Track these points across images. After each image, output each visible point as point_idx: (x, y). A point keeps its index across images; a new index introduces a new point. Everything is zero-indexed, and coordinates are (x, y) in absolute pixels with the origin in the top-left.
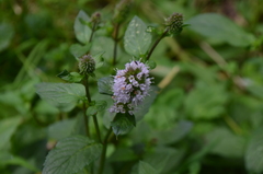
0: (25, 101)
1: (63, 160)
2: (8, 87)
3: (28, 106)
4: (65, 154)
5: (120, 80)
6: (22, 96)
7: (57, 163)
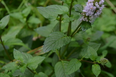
0: (24, 17)
1: (53, 42)
2: (15, 11)
3: (25, 19)
4: (54, 39)
5: (90, 4)
6: (23, 15)
7: (50, 43)
